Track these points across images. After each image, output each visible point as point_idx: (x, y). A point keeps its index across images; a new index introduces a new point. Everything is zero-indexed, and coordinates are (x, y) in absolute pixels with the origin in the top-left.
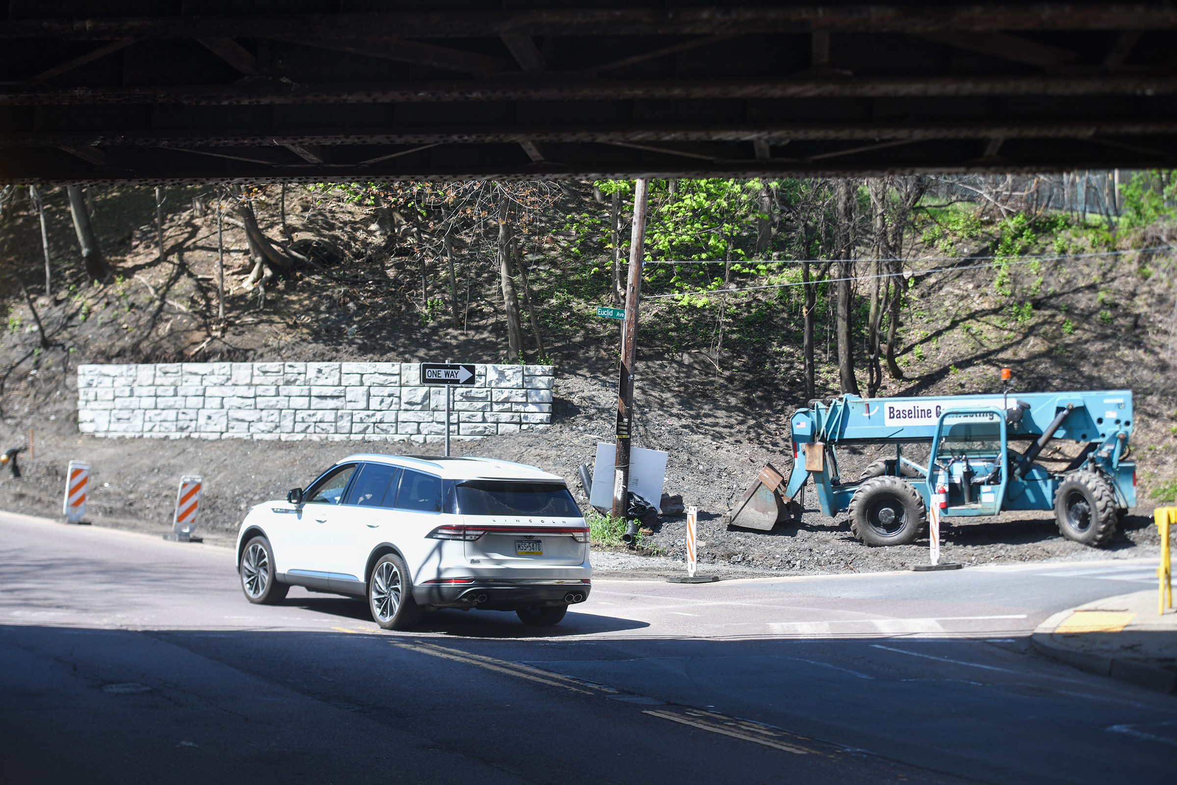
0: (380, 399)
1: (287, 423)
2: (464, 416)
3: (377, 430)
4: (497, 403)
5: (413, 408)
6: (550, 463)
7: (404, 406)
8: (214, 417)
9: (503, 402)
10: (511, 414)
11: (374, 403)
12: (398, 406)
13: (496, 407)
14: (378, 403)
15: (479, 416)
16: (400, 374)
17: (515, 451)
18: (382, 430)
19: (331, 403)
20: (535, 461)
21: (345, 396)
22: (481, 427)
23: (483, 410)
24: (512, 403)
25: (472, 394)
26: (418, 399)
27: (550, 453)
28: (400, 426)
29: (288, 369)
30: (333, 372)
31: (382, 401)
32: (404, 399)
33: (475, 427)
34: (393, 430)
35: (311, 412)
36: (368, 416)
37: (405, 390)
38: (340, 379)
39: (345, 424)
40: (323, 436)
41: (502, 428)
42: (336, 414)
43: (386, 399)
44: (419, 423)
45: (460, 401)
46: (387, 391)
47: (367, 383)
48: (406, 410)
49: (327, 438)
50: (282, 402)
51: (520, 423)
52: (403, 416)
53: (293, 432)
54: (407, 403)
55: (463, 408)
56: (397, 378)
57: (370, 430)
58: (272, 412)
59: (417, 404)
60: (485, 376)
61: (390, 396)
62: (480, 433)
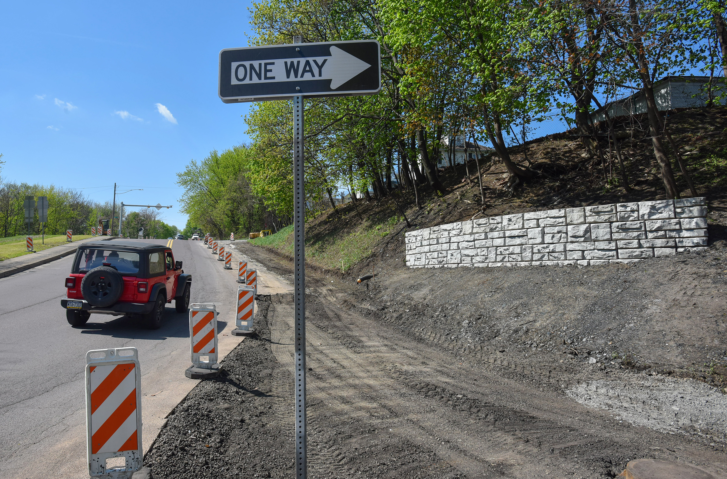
0: (551, 235)
1: (492, 256)
2: (621, 244)
3: (551, 257)
4: (651, 231)
5: (578, 240)
6: (709, 280)
7: (570, 239)
8: (455, 254)
9: (657, 230)
10: (666, 240)
11: (548, 239)
12: (565, 239)
13: (650, 235)
14: (550, 238)
15: (635, 243)
16: (565, 217)
17: (669, 270)
18: (555, 257)
19: (518, 241)
20: (691, 279)
21: (527, 236)
22: (637, 252)
23: (638, 238)
24: (665, 231)
25: (627, 226)
26: (581, 233)
27: (708, 271)
28: (568, 254)
29: (491, 221)
30: (518, 220)
31: (553, 237)
32: (570, 234)
33: (632, 252)
34: (563, 257)
35: (506, 248)
36: (544, 248)
37: (570, 228)
38: (523, 224)
39: (527, 254)
40: (514, 263)
41: (657, 252)
42: (521, 248)
43: (556, 235)
44: (583, 251)
45: (617, 232)
46: (556, 229)
47: (542, 225)
48: (572, 242)
49: (516, 265)
50: (489, 243)
51: (676, 247)
52: (570, 247)
53: (496, 262)
54: (572, 237)
55: (620, 237)
56: (563, 220)
57: (546, 257)
58: (483, 249)
59: (581, 237)
60: (638, 211)
61: (559, 232)
62: (636, 257)
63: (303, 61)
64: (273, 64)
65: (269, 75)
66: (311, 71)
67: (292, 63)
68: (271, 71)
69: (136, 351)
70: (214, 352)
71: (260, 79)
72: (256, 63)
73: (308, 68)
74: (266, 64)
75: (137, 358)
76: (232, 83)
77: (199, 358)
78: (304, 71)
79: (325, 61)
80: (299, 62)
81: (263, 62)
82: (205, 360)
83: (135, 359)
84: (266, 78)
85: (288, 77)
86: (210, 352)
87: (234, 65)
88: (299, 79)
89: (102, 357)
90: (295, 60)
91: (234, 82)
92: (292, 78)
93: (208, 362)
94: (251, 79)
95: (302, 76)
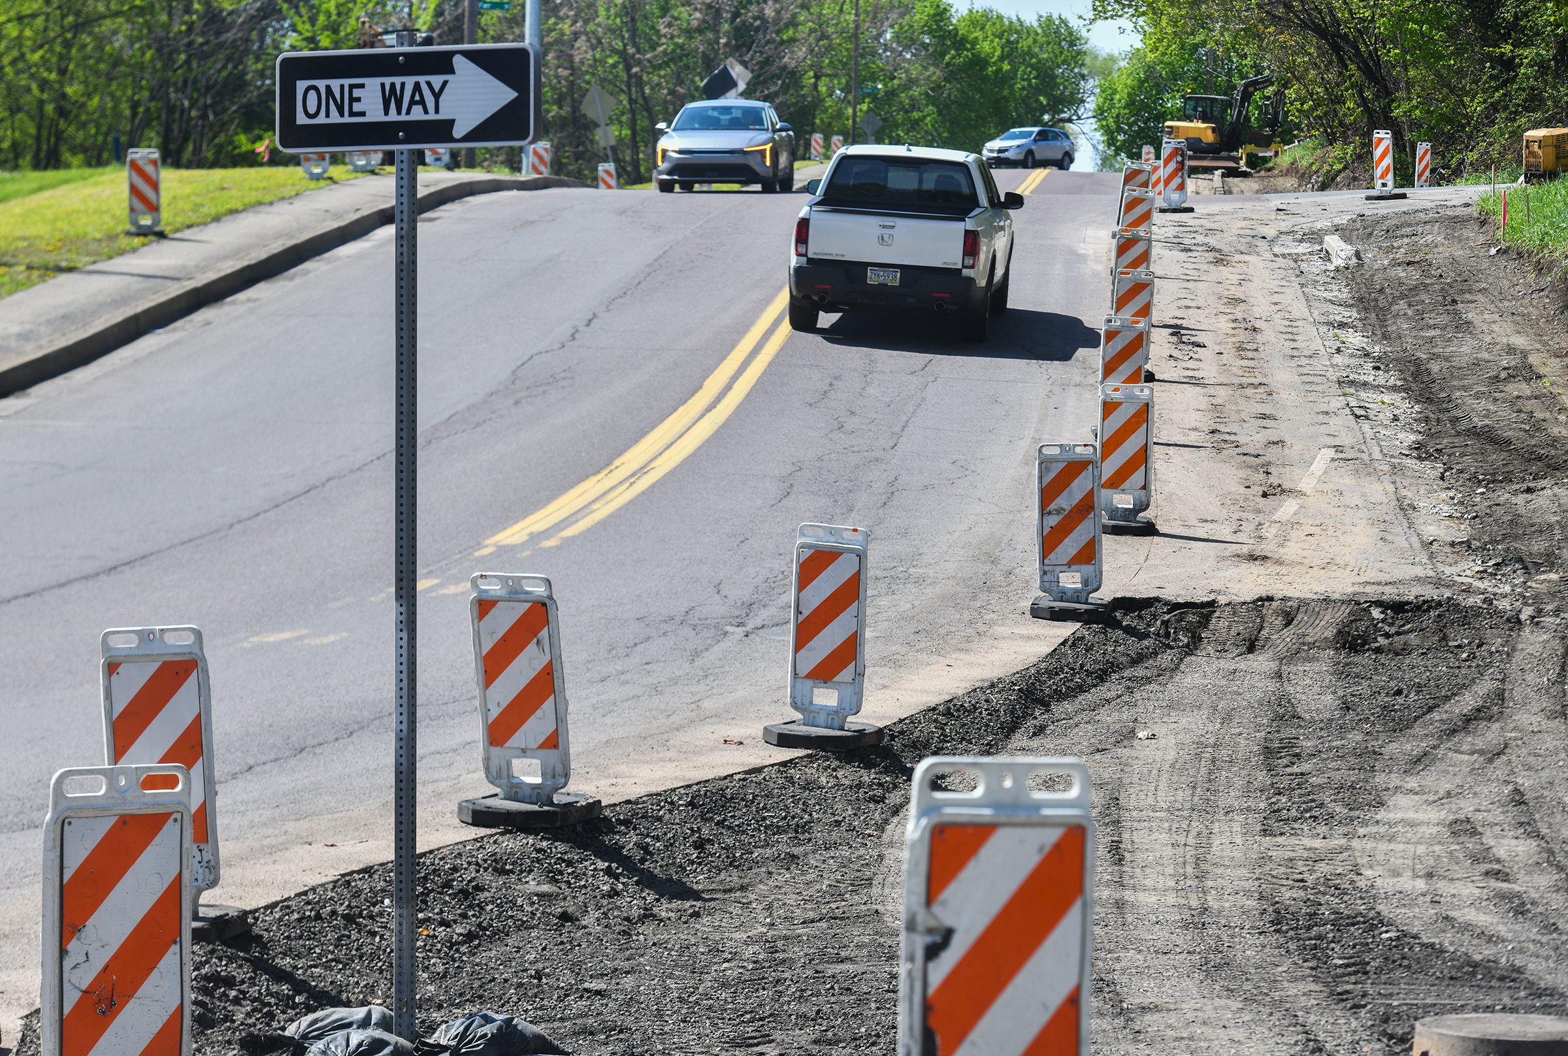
63: (410, 81)
64: (362, 86)
65: (357, 107)
66: (422, 102)
67: (393, 85)
68: (358, 100)
69: (198, 634)
70: (556, 746)
71: (342, 115)
72: (335, 84)
73: (417, 98)
74: (352, 87)
75: (201, 648)
76: (298, 122)
77: (509, 764)
78: (412, 102)
79: (445, 83)
80: (403, 84)
81: (347, 82)
82: (529, 773)
83: (196, 650)
84: (352, 114)
85: (386, 113)
86: (541, 747)
87: (301, 85)
88: (404, 117)
89: (133, 643)
90: (398, 80)
91: (301, 119)
92: (393, 116)
93: (538, 780)
94: (328, 115)
95: (408, 113)
